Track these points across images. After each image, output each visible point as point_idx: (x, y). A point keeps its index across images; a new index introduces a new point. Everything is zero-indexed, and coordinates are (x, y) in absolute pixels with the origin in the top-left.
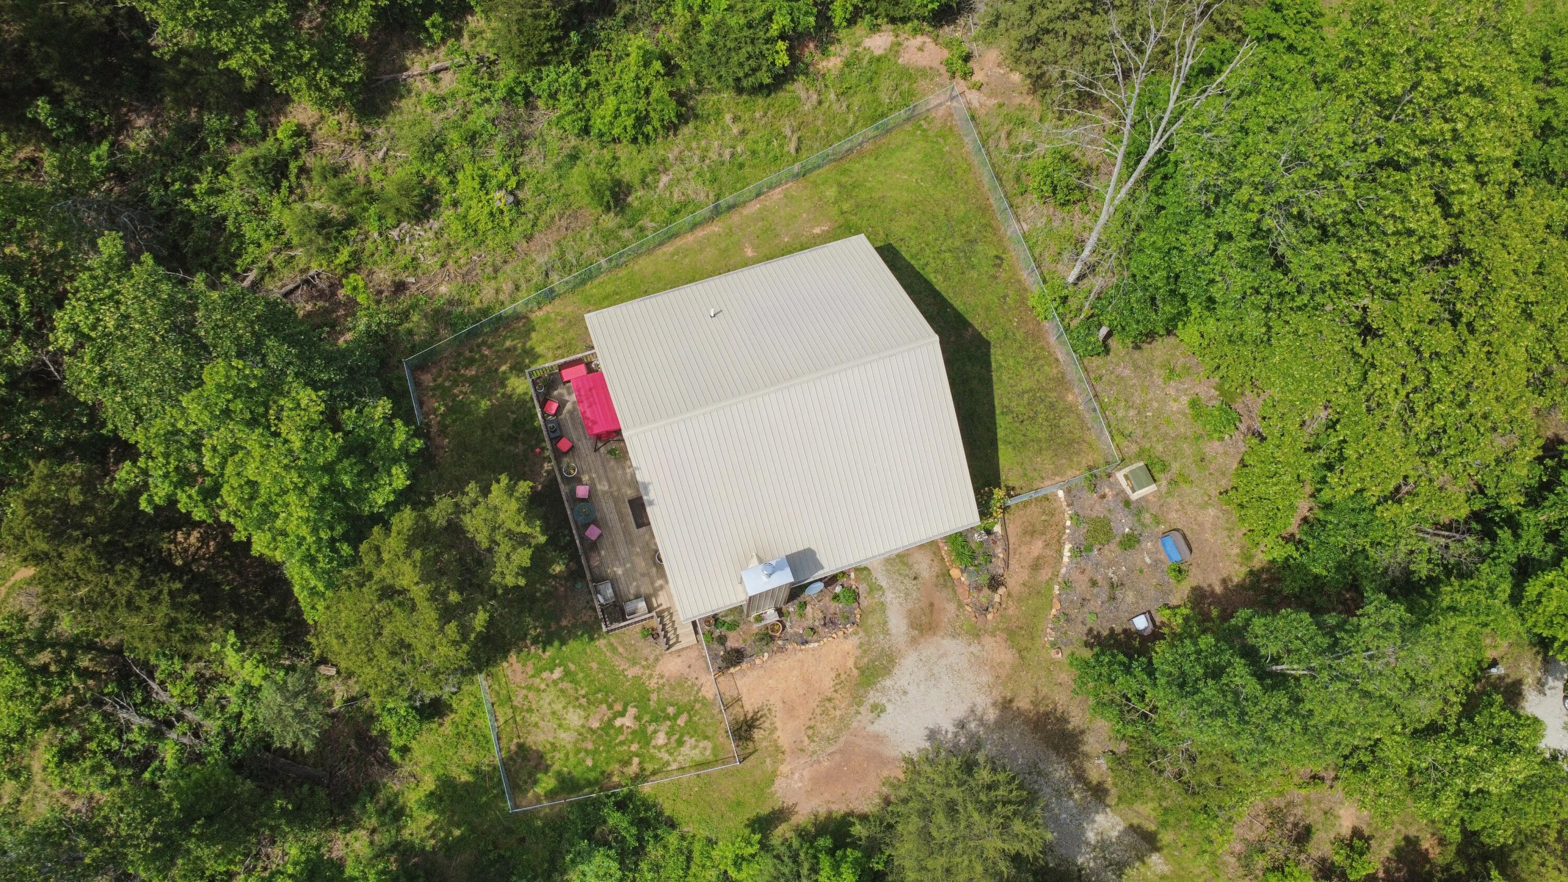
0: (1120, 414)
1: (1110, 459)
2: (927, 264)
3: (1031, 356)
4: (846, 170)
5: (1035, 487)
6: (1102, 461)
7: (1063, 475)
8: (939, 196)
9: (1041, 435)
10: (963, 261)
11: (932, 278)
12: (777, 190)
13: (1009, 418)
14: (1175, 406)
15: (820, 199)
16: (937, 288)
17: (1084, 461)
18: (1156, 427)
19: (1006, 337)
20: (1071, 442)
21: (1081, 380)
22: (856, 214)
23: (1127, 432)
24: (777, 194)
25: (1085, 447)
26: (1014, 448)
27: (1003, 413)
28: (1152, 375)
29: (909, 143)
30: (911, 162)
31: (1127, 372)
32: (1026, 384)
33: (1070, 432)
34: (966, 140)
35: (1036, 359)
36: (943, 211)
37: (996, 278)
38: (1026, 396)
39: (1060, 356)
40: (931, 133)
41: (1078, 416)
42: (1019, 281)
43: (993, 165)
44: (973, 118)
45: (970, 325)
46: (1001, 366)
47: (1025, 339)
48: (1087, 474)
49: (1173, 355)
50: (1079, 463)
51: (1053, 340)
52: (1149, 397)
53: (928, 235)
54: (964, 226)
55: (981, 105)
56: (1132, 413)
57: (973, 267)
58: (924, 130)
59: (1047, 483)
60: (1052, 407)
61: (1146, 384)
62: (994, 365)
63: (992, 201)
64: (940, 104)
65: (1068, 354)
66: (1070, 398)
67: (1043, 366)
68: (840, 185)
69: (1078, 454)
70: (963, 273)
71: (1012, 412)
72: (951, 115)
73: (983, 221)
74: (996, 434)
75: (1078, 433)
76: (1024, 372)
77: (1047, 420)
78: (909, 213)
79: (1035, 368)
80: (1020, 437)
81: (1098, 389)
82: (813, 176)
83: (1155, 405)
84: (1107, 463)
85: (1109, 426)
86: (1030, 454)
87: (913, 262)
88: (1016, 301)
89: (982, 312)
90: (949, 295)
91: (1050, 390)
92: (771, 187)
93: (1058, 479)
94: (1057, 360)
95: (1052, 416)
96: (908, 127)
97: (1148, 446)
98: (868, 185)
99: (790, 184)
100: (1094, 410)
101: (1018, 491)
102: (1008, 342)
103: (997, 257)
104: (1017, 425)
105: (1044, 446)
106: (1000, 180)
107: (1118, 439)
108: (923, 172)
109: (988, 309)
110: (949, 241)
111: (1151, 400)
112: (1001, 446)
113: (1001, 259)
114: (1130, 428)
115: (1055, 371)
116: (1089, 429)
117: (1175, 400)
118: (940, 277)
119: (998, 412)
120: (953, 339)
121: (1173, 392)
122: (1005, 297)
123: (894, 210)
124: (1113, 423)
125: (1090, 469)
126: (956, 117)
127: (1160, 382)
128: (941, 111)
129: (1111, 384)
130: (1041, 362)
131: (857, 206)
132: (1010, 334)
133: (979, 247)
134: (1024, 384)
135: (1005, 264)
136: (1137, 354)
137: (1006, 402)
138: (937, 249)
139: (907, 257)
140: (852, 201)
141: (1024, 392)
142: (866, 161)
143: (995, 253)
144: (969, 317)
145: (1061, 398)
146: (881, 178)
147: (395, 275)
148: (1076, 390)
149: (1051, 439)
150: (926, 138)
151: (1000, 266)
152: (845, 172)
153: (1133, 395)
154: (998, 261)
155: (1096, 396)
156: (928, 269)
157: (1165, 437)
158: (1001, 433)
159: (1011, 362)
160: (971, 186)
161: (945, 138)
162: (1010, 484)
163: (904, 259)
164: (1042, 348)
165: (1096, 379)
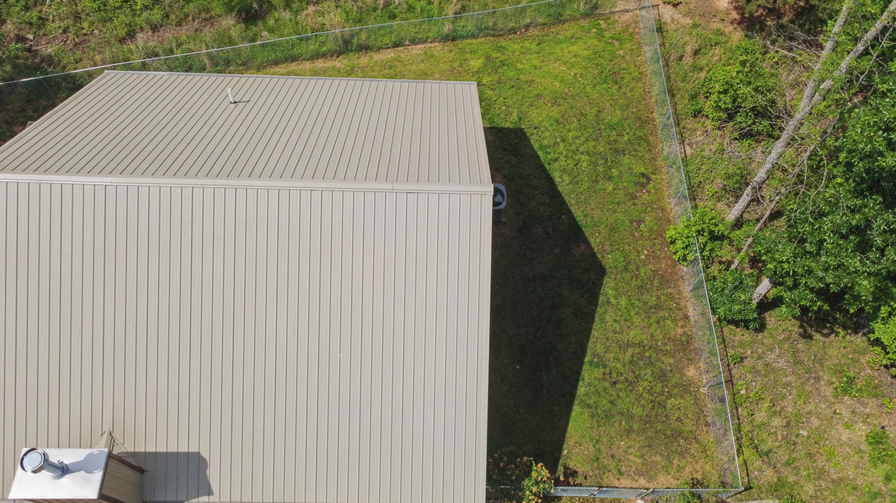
0: (761, 416)
1: (729, 479)
2: (556, 160)
3: (653, 301)
4: (501, 47)
5: (605, 482)
6: (715, 478)
7: (651, 478)
8: (595, 95)
9: (637, 411)
10: (601, 169)
11: (556, 176)
12: (418, 46)
13: (598, 373)
14: (845, 435)
15: (461, 65)
16: (560, 189)
17: (688, 469)
18: (809, 455)
19: (626, 269)
20: (677, 434)
21: (712, 354)
22: (494, 90)
23: (764, 448)
24: (418, 49)
25: (694, 448)
26: (592, 416)
27: (591, 363)
28: (818, 379)
29: (579, 38)
30: (575, 56)
31: (781, 364)
32: (634, 335)
33: (679, 419)
34: (646, 48)
35: (658, 307)
36: (595, 110)
37: (635, 198)
38: (630, 351)
39: (691, 314)
40: (608, 34)
41: (697, 400)
42: (663, 210)
43: (668, 78)
44: (660, 30)
45: (586, 242)
46: (608, 302)
47: (651, 279)
48: (687, 490)
49: (855, 361)
50: (680, 469)
51: (687, 289)
52: (810, 407)
53: (569, 131)
54: (614, 133)
55: (673, 20)
56: (777, 421)
57: (610, 178)
58: (601, 30)
59: (625, 482)
60: (662, 376)
61: (808, 388)
62: (601, 299)
63: (656, 115)
64: (627, 11)
65: (703, 314)
66: (691, 372)
67: (664, 319)
68: (489, 58)
69: (682, 454)
70: (596, 181)
71: (605, 366)
72: (636, 22)
73: (639, 133)
74: (575, 387)
75: (689, 425)
76: (637, 320)
77: (650, 392)
78: (555, 103)
79: (654, 318)
80: (604, 403)
81: (734, 372)
82: (461, 44)
83: (815, 422)
84: (723, 484)
85: (738, 429)
86: (612, 431)
87: (540, 153)
88: (651, 230)
89: (604, 232)
90: (571, 201)
91: (666, 353)
92: (414, 42)
93: (642, 482)
94: (687, 317)
95: (658, 389)
96: (585, 23)
97: (791, 479)
98: (519, 66)
99: (437, 44)
100: (722, 400)
101: (580, 479)
102: (627, 276)
103: (643, 175)
104: (607, 385)
105: (636, 426)
106: (673, 96)
107: (747, 452)
108: (586, 68)
109: (613, 229)
110: (591, 144)
111: (810, 413)
112: (576, 408)
113: (649, 179)
114: (769, 444)
115: (679, 331)
116: (707, 424)
117: (847, 426)
118: (566, 178)
119: (587, 359)
120: (557, 251)
121: (846, 414)
122: (640, 222)
123: (539, 96)
124: (746, 428)
125: (695, 483)
126: (641, 25)
127: (828, 392)
128: (627, 17)
129: (755, 372)
130: (662, 313)
131: (499, 82)
132: (632, 267)
133: (626, 159)
134: (632, 333)
135: (650, 186)
136: (801, 345)
137: (600, 349)
138: (573, 147)
139: (536, 146)
140: (496, 77)
141: (628, 345)
142: (527, 44)
143: (643, 170)
144: (587, 232)
145: (679, 369)
146: (536, 62)
147: (21, 29)
148: (702, 365)
149: (647, 420)
150: (600, 35)
151: (643, 186)
152: (501, 49)
153: (784, 397)
154: (644, 180)
155: (730, 381)
156: (556, 165)
157: (821, 474)
158: (581, 390)
159: (623, 302)
160: (637, 94)
161: (621, 41)
162: (572, 464)
163: (531, 147)
164: (671, 296)
165: (734, 357)
